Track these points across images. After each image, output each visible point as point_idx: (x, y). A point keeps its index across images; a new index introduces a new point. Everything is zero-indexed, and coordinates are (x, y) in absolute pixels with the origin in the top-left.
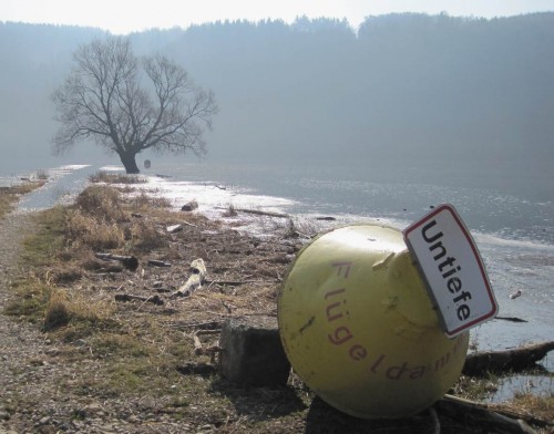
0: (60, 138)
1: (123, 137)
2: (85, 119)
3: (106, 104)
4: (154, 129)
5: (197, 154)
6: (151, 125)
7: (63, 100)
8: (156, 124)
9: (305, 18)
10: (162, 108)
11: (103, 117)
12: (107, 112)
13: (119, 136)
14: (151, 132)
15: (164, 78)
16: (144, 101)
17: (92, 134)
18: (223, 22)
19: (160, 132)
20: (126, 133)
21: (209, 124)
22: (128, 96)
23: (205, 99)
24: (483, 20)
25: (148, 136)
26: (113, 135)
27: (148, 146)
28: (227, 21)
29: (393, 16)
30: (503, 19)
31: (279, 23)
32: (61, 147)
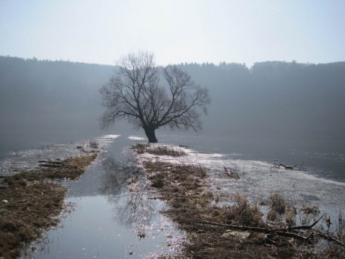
0: (106, 118)
1: (147, 118)
2: (122, 106)
3: (136, 96)
4: (167, 113)
5: (196, 131)
6: (166, 110)
7: (108, 93)
8: (169, 110)
9: (224, 63)
10: (174, 100)
11: (135, 104)
12: (137, 101)
13: (145, 117)
14: (165, 115)
15: (175, 80)
16: (161, 94)
17: (126, 116)
18: (184, 64)
19: (171, 115)
20: (149, 116)
21: (205, 111)
22: (151, 92)
23: (202, 94)
24: (314, 65)
25: (164, 118)
26: (141, 116)
27: (163, 124)
28: (186, 63)
29: (268, 62)
30: (323, 64)
31: (212, 65)
32: (106, 124)
